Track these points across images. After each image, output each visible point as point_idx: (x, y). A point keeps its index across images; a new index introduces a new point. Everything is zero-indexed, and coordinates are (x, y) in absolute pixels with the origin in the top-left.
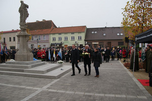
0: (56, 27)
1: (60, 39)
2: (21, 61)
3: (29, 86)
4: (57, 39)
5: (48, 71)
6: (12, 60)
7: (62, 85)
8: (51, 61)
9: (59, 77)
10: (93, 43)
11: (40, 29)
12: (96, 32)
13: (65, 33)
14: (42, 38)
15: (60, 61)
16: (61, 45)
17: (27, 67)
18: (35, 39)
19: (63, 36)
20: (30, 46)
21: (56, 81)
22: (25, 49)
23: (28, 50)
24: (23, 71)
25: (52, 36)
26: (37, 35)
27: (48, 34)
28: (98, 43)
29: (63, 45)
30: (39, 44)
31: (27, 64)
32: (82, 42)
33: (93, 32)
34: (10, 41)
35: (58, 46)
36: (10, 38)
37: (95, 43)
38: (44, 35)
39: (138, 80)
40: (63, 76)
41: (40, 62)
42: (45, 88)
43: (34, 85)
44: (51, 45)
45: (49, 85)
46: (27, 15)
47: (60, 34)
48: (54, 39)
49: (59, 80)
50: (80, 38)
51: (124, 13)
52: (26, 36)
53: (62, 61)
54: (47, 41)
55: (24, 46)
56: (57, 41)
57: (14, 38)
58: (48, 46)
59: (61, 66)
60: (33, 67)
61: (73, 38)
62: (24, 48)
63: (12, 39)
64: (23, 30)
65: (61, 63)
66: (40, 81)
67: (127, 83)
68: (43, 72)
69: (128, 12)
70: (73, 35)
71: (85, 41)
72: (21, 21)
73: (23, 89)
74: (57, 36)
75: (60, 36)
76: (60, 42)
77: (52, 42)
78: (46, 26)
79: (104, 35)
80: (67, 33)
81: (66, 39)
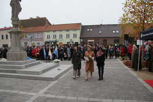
0: (50, 24)
1: (55, 36)
2: (13, 60)
3: (23, 90)
4: (52, 37)
5: (44, 71)
6: (4, 60)
7: (61, 89)
8: (47, 60)
9: (57, 78)
10: (89, 41)
11: (34, 26)
12: (91, 30)
13: (60, 31)
14: (36, 36)
15: (57, 60)
16: (55, 42)
17: (20, 68)
18: (29, 36)
19: (58, 34)
20: (23, 44)
21: (53, 83)
22: (18, 48)
23: (21, 48)
24: (15, 72)
25: (46, 34)
26: (31, 33)
27: (42, 32)
28: (93, 41)
29: (58, 43)
30: (33, 42)
31: (21, 64)
32: (78, 40)
33: (88, 30)
34: (3, 38)
35: (53, 43)
36: (3, 36)
37: (90, 41)
38: (38, 32)
39: (145, 80)
40: (61, 78)
41: (34, 61)
42: (41, 93)
43: (28, 90)
44: (46, 43)
45: (45, 89)
46: (20, 10)
47: (54, 31)
48: (48, 37)
49: (56, 82)
50: (75, 36)
51: (124, 8)
52: (18, 33)
53: (58, 60)
54: (42, 39)
55: (17, 44)
56: (52, 39)
57: (7, 36)
58: (42, 43)
59: (58, 66)
60: (27, 67)
61: (68, 36)
62: (16, 46)
63: (5, 37)
64: (15, 26)
65: (58, 62)
66: (35, 84)
67: (134, 85)
68: (38, 73)
69: (128, 8)
70: (68, 33)
71: (81, 38)
72: (13, 16)
73: (15, 94)
74: (51, 34)
75: (55, 33)
76: (54, 40)
77: (46, 39)
78: (40, 23)
79: (100, 32)
80: (61, 31)
81: (61, 36)
